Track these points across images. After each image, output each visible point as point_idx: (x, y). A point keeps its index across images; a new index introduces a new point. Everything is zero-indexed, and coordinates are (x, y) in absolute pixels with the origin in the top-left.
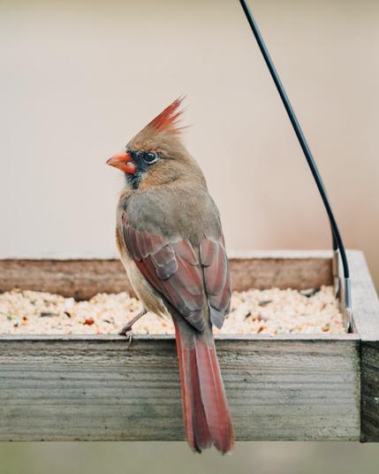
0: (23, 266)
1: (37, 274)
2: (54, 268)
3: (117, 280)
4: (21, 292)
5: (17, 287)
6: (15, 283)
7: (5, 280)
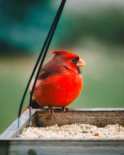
0: (79, 113)
1: (84, 117)
2: (91, 114)
3: (115, 119)
4: (78, 124)
5: (77, 122)
6: (76, 121)
7: (72, 119)
